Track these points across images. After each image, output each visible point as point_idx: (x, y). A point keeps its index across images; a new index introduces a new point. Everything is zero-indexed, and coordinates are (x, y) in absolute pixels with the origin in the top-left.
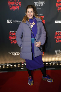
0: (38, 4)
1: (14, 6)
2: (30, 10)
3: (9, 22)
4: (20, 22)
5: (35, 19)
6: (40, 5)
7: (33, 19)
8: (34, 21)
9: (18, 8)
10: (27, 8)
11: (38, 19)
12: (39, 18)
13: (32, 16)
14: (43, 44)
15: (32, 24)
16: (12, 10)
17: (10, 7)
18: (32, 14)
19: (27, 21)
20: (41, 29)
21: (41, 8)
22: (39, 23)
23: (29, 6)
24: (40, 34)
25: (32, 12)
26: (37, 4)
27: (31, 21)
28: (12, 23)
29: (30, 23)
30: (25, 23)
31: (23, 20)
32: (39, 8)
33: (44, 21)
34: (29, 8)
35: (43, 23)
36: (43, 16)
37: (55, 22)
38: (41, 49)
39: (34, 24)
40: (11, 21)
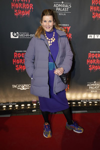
0: (60, 7)
1: (22, 10)
2: (48, 18)
3: (14, 35)
4: (31, 35)
5: (56, 32)
6: (63, 10)
7: (53, 32)
8: (54, 35)
9: (28, 13)
11: (61, 32)
12: (62, 30)
13: (51, 28)
14: (67, 71)
15: (50, 41)
16: (19, 16)
17: (16, 11)
18: (51, 24)
19: (42, 35)
20: (64, 48)
21: (65, 14)
22: (62, 38)
23: (46, 11)
24: (64, 55)
25: (50, 21)
26: (58, 7)
27: (49, 35)
28: (18, 37)
29: (47, 38)
30: (40, 38)
31: (36, 33)
32: (62, 14)
33: (70, 36)
35: (68, 38)
36: (69, 27)
37: (88, 37)
38: (65, 79)
39: (53, 40)
40: (17, 34)
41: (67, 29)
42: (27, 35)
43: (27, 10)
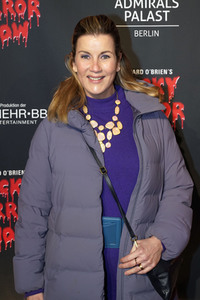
2: (95, 44)
5: (123, 99)
6: (151, 16)
7: (114, 98)
8: (117, 110)
9: (22, 33)
10: (81, 31)
13: (108, 80)
15: (105, 131)
20: (158, 160)
21: (156, 33)
22: (149, 123)
23: (90, 20)
25: (104, 55)
27: (101, 109)
29: (94, 124)
31: (53, 104)
32: (146, 33)
33: (179, 111)
34: (92, 32)
35: (170, 119)
36: (172, 77)
39: (115, 128)
41: (165, 89)
42: (18, 114)
43: (20, 22)
